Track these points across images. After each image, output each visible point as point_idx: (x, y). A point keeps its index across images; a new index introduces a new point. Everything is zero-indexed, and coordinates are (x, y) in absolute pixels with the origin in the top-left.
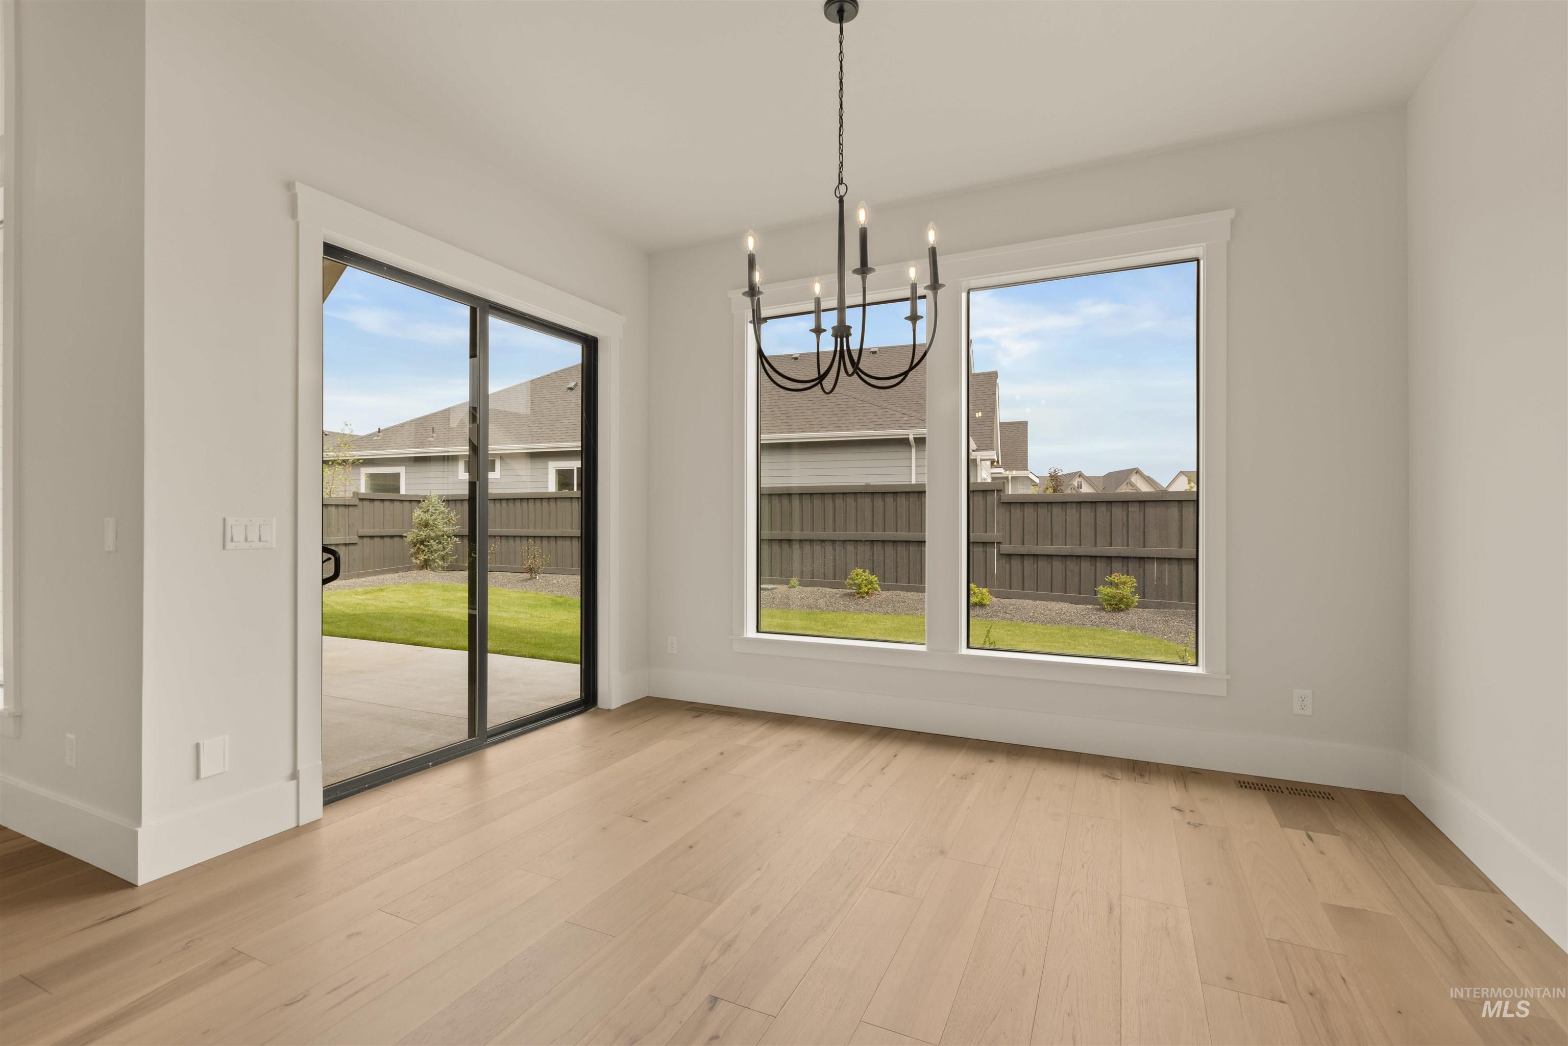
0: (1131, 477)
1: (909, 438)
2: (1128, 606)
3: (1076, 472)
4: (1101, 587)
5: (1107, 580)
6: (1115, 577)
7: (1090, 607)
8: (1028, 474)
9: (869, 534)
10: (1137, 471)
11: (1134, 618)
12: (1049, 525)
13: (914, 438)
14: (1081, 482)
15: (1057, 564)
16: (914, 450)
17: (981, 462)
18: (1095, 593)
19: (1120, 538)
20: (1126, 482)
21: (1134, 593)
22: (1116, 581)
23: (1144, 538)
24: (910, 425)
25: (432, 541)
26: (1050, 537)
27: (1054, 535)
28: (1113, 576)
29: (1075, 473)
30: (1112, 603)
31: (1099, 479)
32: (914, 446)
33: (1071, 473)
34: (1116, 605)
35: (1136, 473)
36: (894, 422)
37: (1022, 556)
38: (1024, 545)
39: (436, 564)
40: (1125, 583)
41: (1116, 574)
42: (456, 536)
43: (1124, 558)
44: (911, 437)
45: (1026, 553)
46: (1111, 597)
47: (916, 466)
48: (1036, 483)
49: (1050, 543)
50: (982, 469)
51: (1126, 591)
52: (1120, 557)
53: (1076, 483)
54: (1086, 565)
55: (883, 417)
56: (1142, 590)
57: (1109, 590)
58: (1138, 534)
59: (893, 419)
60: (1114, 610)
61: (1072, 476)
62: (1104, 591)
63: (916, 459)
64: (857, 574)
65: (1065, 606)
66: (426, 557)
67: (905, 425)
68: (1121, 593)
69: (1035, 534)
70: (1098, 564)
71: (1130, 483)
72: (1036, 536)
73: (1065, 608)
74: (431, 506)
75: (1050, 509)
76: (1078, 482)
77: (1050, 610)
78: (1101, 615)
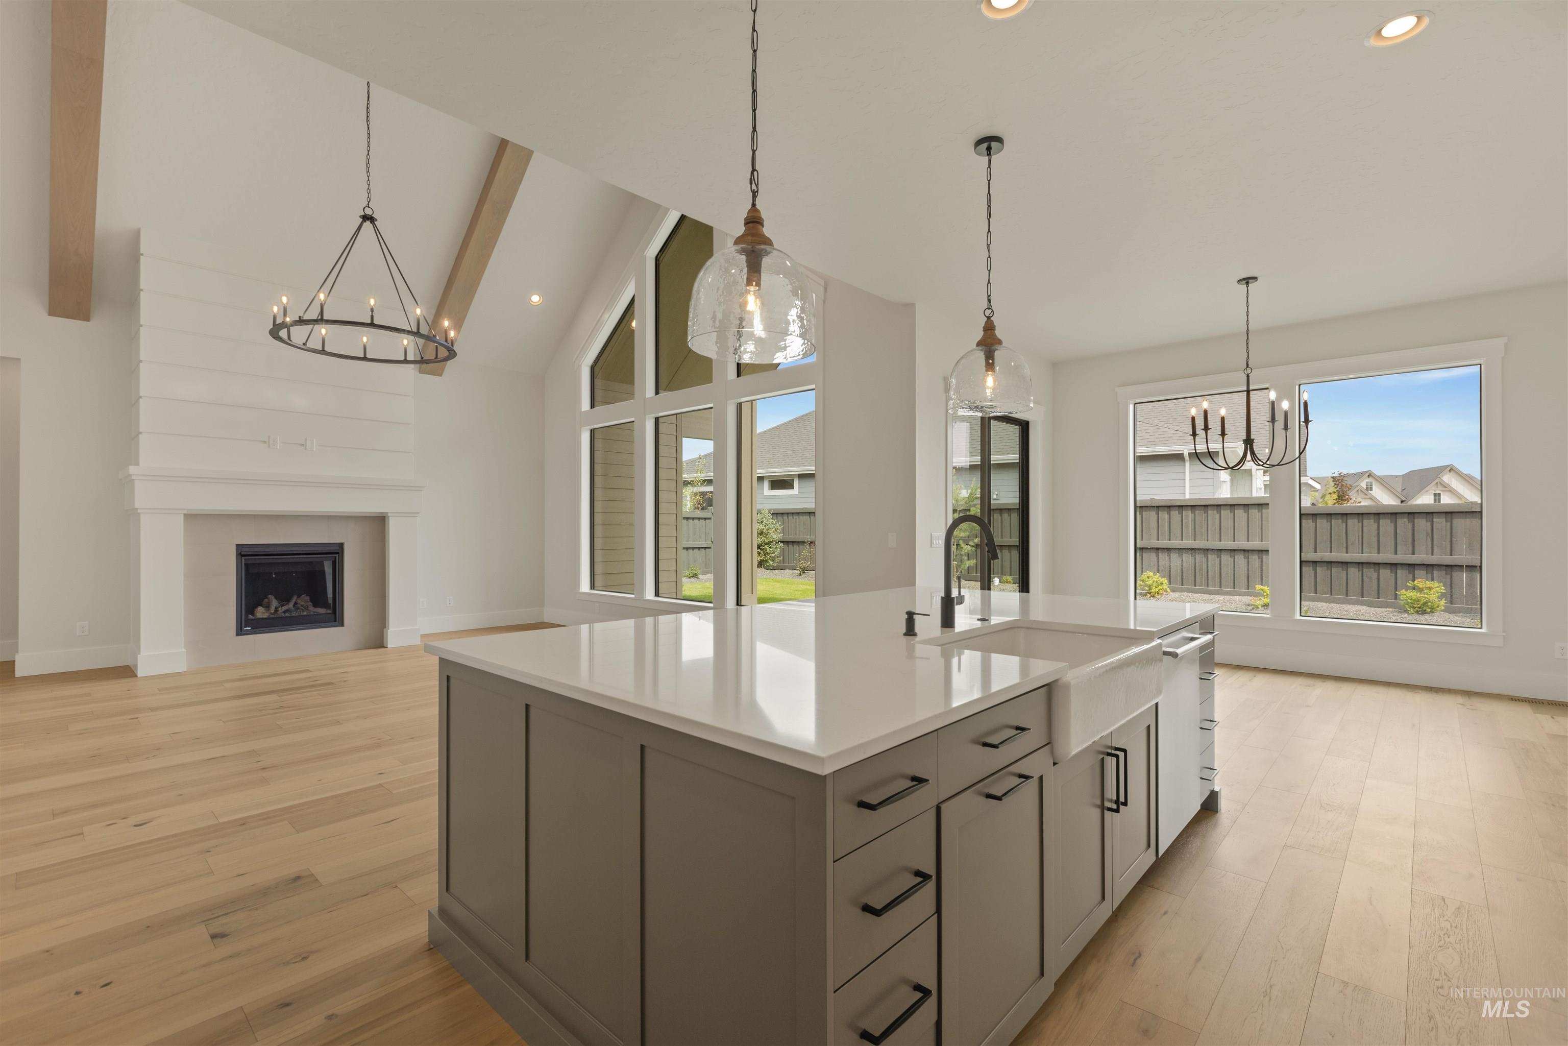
0: (1443, 476)
1: (1183, 454)
2: (1433, 610)
3: (1363, 472)
4: (1404, 591)
5: (1410, 585)
6: (1419, 583)
7: (1391, 609)
8: (1307, 480)
9: (1154, 543)
10: (1452, 469)
11: (1439, 620)
12: (1344, 535)
13: (1189, 453)
14: (1371, 483)
15: (1353, 571)
16: (1187, 464)
17: (1256, 472)
18: (1396, 597)
19: (1425, 547)
20: (1435, 482)
21: (1440, 598)
22: (1421, 586)
23: (1451, 547)
24: (1184, 441)
25: (766, 546)
26: (1345, 545)
27: (1349, 543)
28: (1416, 582)
29: (1363, 474)
30: (1415, 606)
31: (1397, 479)
32: (1187, 460)
33: (1356, 473)
34: (1419, 608)
35: (1450, 471)
36: (1167, 438)
37: (1315, 562)
38: (1316, 552)
39: (768, 564)
40: (1430, 588)
41: (1420, 580)
42: (782, 542)
43: (1428, 565)
44: (1186, 453)
45: (1320, 560)
46: (1414, 600)
47: (1190, 479)
48: (1316, 489)
49: (1345, 551)
50: (1257, 479)
51: (1433, 596)
52: (1424, 564)
53: (1364, 485)
54: (1385, 573)
55: (1155, 434)
56: (1450, 597)
57: (1411, 594)
58: (1444, 543)
59: (1166, 436)
60: (1417, 612)
61: (1360, 475)
62: (1406, 595)
63: (1190, 472)
64: (1148, 577)
65: (1364, 609)
66: (761, 558)
67: (1179, 441)
68: (1425, 597)
69: (1329, 543)
70: (1399, 572)
71: (1440, 483)
72: (1329, 546)
73: (1363, 609)
74: (764, 519)
75: (1345, 520)
76: (1367, 482)
77: (1347, 611)
78: (1403, 616)
